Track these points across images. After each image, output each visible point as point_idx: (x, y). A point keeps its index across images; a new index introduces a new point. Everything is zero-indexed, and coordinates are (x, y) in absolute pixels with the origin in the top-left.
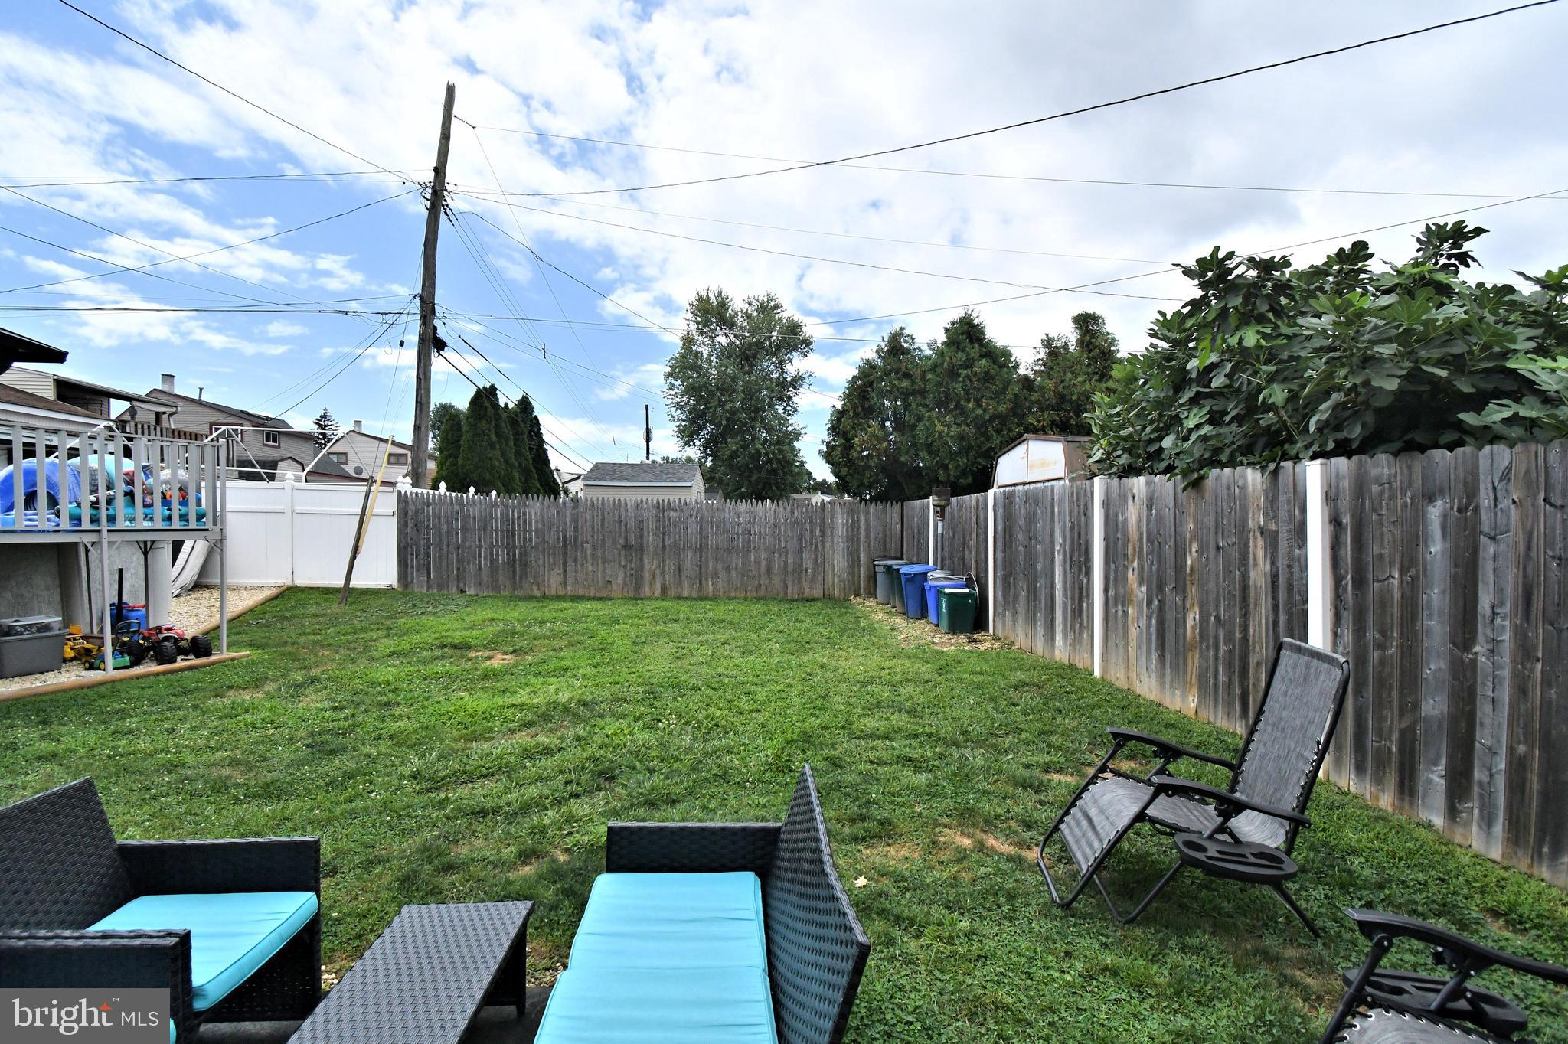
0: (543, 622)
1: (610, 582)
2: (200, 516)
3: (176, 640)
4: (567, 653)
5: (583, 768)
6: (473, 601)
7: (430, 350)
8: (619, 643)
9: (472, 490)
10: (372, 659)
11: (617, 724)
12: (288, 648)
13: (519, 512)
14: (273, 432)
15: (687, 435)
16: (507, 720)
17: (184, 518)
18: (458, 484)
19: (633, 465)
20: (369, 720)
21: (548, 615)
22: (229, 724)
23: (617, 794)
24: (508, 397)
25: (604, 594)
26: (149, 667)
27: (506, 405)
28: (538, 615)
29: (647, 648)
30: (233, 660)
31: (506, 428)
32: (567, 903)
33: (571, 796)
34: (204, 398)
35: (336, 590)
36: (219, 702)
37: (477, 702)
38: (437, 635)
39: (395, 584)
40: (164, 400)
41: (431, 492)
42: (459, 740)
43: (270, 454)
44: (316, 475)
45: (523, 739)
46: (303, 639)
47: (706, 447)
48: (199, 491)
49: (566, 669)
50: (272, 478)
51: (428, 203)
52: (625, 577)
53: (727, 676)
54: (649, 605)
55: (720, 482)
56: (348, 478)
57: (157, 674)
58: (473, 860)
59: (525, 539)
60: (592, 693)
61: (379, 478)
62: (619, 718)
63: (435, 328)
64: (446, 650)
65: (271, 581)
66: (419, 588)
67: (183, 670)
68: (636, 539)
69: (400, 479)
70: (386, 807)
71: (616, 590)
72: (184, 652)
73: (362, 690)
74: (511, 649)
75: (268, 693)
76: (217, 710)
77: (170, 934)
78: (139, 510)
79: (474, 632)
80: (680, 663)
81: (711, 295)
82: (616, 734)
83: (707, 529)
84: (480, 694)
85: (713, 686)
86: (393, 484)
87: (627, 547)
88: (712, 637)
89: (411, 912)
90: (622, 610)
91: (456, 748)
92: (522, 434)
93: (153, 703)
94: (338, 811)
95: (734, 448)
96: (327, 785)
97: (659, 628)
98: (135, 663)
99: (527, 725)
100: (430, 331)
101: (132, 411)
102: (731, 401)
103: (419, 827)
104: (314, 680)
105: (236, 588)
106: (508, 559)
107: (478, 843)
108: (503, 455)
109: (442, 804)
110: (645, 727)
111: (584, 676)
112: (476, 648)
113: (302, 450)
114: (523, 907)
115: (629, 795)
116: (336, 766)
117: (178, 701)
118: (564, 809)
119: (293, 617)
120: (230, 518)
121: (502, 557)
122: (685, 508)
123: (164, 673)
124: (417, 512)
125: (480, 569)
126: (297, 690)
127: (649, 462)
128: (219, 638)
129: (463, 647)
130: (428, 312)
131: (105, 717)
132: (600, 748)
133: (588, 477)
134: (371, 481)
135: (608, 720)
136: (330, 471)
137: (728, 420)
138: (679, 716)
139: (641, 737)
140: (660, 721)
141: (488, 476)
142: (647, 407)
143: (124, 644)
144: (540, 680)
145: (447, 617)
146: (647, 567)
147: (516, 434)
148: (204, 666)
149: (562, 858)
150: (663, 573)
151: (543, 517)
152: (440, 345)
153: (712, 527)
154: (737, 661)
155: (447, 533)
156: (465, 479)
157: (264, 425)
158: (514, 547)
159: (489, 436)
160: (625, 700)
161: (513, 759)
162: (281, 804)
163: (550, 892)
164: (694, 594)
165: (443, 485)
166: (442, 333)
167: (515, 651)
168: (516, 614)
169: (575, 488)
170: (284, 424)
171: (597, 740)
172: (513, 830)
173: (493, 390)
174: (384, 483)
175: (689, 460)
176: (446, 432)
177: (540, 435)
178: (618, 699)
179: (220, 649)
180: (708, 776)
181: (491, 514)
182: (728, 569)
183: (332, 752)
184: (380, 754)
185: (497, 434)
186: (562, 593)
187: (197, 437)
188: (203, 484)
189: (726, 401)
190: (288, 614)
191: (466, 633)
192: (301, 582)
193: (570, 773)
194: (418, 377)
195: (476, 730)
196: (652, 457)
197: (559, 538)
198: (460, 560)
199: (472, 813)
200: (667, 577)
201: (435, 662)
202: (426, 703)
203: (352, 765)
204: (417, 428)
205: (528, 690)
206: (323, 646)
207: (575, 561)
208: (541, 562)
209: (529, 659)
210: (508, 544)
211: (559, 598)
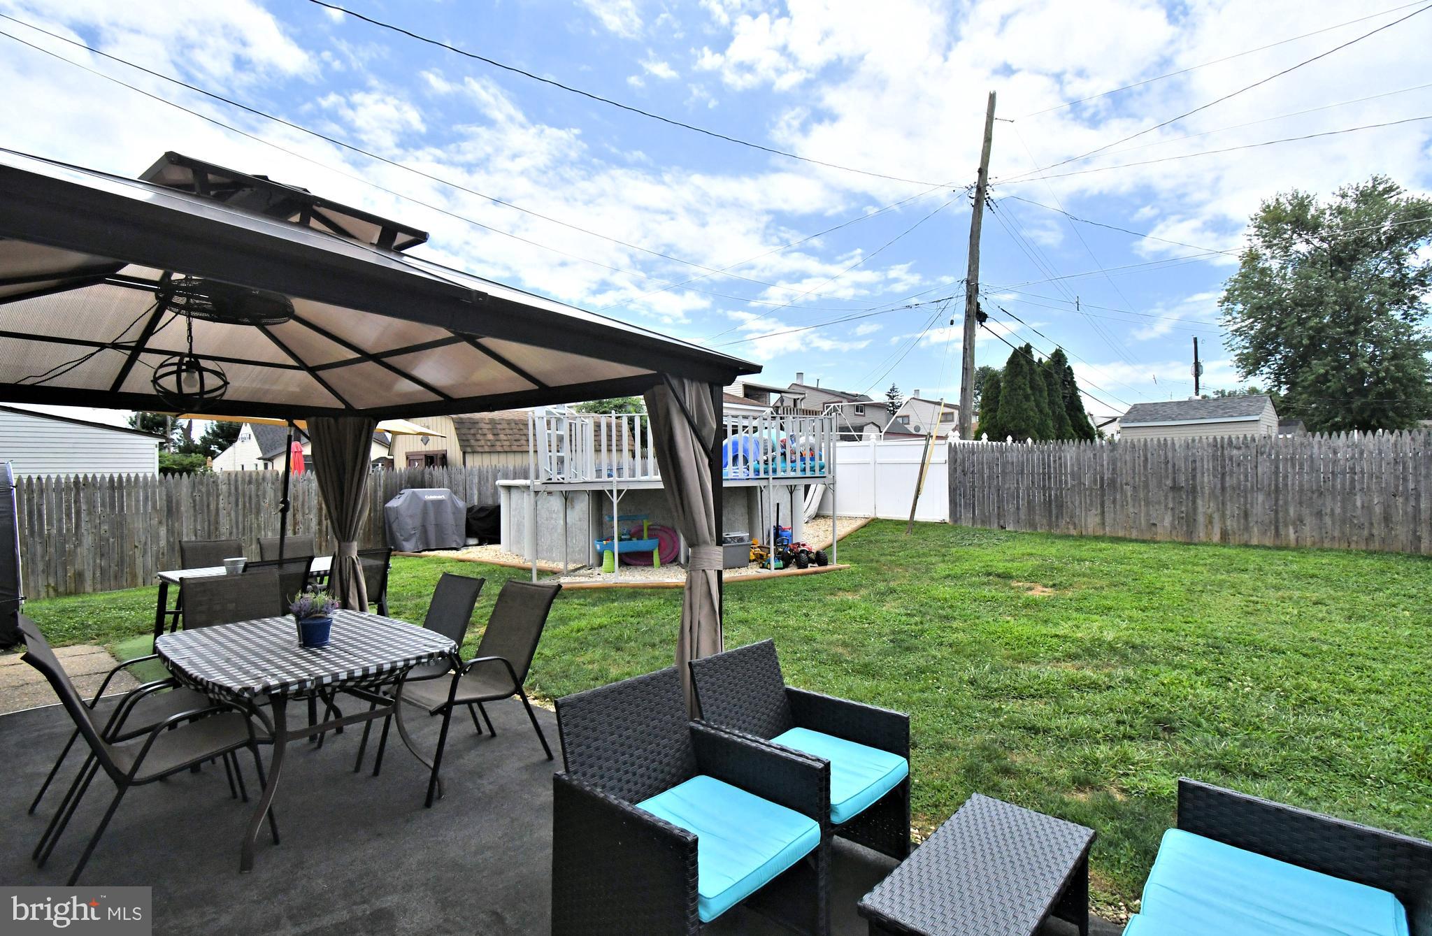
0: (1081, 560)
1: (1154, 525)
2: (822, 468)
3: (808, 553)
4: (1111, 592)
5: (1136, 712)
6: (1013, 536)
7: (974, 323)
8: (1168, 588)
9: (1009, 439)
10: (932, 579)
11: (1175, 673)
12: (874, 565)
13: (1055, 457)
14: (861, 405)
15: (1251, 364)
16: (1050, 649)
17: (812, 469)
18: (997, 434)
19: (1179, 403)
20: (933, 627)
21: (1085, 554)
22: (839, 615)
23: (1180, 749)
24: (1043, 353)
25: (1148, 536)
26: (793, 570)
27: (1040, 360)
28: (1077, 553)
29: (1206, 598)
30: (840, 569)
31: (1041, 381)
32: (1127, 844)
33: (1124, 737)
34: (820, 387)
35: (904, 523)
36: (832, 597)
37: (1023, 627)
38: (982, 564)
39: (947, 520)
40: (799, 389)
41: (975, 442)
42: (1008, 658)
43: (859, 421)
44: (891, 434)
45: (1069, 669)
46: (883, 559)
47: (1278, 376)
48: (821, 450)
49: (1110, 609)
50: (860, 437)
51: (973, 201)
52: (1173, 520)
53: (1324, 642)
54: (1204, 552)
55: (1302, 413)
56: (910, 435)
57: (797, 575)
58: (1028, 770)
59: (1061, 481)
60: (1141, 636)
61: (934, 434)
62: (1175, 667)
63: (978, 305)
64: (991, 578)
65: (861, 514)
66: (966, 523)
67: (811, 574)
68: (1187, 480)
69: (951, 433)
70: (949, 703)
71: (1161, 533)
72: (813, 562)
73: (927, 603)
74: (1051, 583)
75: (863, 597)
76: (832, 604)
77: (819, 760)
78: (789, 464)
79: (1015, 564)
80: (1252, 619)
81: (1282, 200)
82: (1173, 684)
83: (1285, 469)
84: (1024, 620)
85: (1304, 651)
86: (945, 438)
87: (1175, 488)
88: (1297, 594)
89: (978, 800)
90: (1171, 554)
91: (1006, 665)
92: (1055, 384)
93: (797, 595)
94: (915, 697)
95: (1322, 371)
96: (906, 674)
97: (1219, 577)
98: (786, 566)
99: (1072, 657)
100: (974, 308)
101: (782, 400)
102: (1316, 316)
103: (978, 728)
104: (893, 591)
105: (841, 518)
106: (1045, 500)
107: (1032, 757)
108: (1037, 406)
109: (997, 712)
110: (1210, 684)
111: (1131, 618)
112: (1018, 579)
113: (880, 416)
114: (1085, 834)
115: (1194, 753)
116: (912, 660)
117: (810, 594)
118: (1117, 748)
119: (876, 541)
120: (838, 468)
121: (1038, 497)
122: (1253, 445)
123: (802, 575)
124: (964, 459)
125: (1018, 508)
126: (882, 596)
127: (1199, 398)
128: (831, 553)
129: (1006, 576)
130: (972, 289)
131: (771, 600)
132: (1155, 694)
133: (1124, 419)
134: (928, 437)
135: (1161, 666)
136: (899, 431)
137: (1311, 338)
138: (1257, 679)
139: (1207, 694)
140: (1230, 680)
141: (1023, 425)
142: (1195, 340)
143: (780, 553)
144: (1083, 616)
145: (990, 549)
146: (1201, 509)
147: (1049, 385)
148: (823, 572)
149: (1119, 797)
150: (1223, 517)
151: (1078, 459)
152: (982, 317)
153: (1293, 466)
154: (1340, 626)
155: (989, 477)
156: (1003, 429)
157: (856, 401)
158: (1050, 488)
159: (1024, 390)
160: (1182, 650)
161: (1059, 686)
162: (875, 682)
163: (1108, 827)
164: (1268, 542)
165: (985, 436)
166: (983, 308)
167: (1054, 585)
168: (1053, 551)
169: (1109, 431)
170: (868, 398)
171: (1152, 685)
172: (1065, 755)
173: (1028, 347)
174: (938, 438)
175: (1253, 391)
176: (987, 391)
177: (1073, 383)
178: (1174, 648)
179: (832, 562)
180: (1304, 756)
181: (1028, 460)
182: (1319, 514)
183: (908, 649)
184: (943, 657)
185: (1032, 388)
186: (1100, 533)
187: (816, 413)
188: (823, 445)
189: (1309, 318)
190: (872, 538)
191: (1009, 565)
192: (881, 515)
193: (1122, 713)
194: (965, 348)
195: (1024, 653)
196: (1201, 393)
197: (1095, 481)
198: (1000, 500)
199: (1024, 728)
200: (1229, 523)
201: (983, 587)
202: (977, 621)
203: (922, 662)
204: (964, 390)
205: (1070, 623)
206: (896, 565)
207: (1114, 502)
208: (1077, 503)
209: (1070, 594)
210: (1044, 486)
211: (1097, 538)
